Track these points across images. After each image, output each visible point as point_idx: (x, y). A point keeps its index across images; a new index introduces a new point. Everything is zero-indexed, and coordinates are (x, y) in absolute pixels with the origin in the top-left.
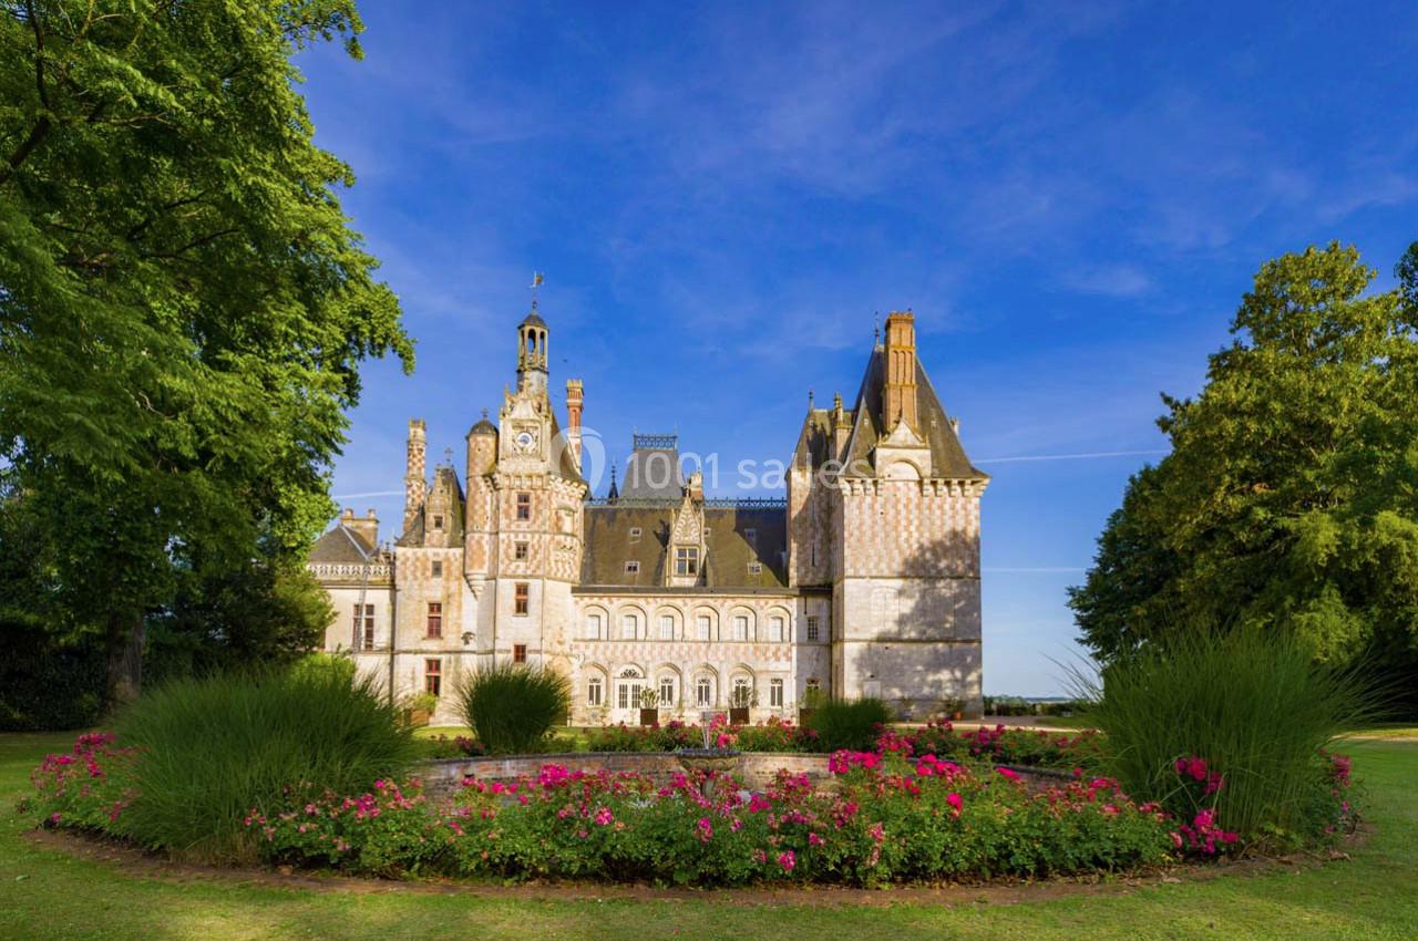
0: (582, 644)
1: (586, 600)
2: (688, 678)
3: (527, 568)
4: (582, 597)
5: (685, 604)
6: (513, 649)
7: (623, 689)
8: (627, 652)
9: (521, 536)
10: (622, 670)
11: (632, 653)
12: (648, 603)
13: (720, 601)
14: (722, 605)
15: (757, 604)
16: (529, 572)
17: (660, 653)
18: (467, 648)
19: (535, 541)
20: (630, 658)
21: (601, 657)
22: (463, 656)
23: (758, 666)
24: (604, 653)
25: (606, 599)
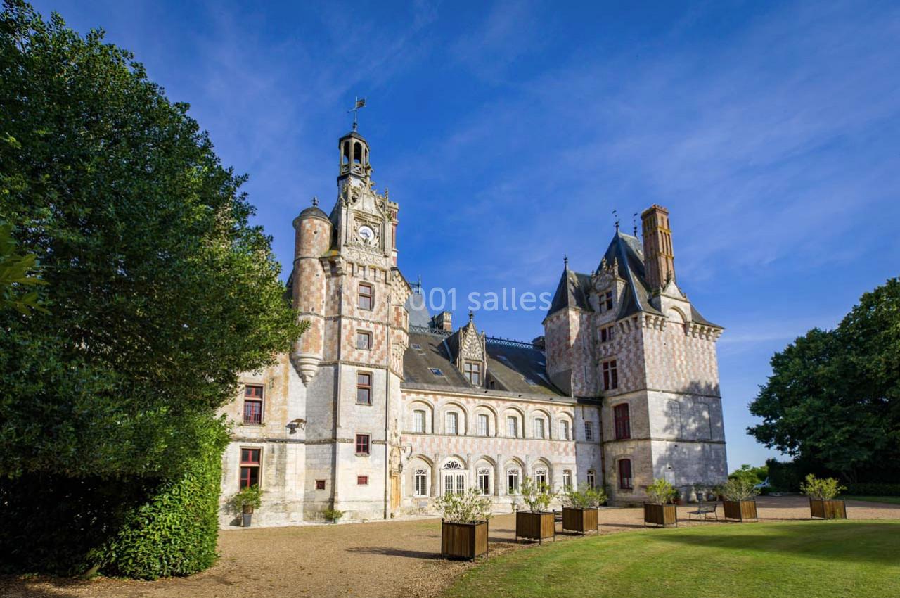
0: (410, 438)
1: (413, 396)
2: (501, 468)
3: (370, 357)
4: (409, 393)
5: (498, 406)
6: (355, 438)
7: (449, 479)
8: (451, 446)
9: (364, 324)
10: (446, 461)
11: (455, 446)
12: (468, 402)
13: (525, 405)
14: (526, 408)
15: (551, 409)
16: (372, 361)
17: (479, 447)
18: (293, 437)
19: (378, 332)
20: (454, 452)
21: (428, 450)
22: (289, 445)
23: (553, 459)
24: (430, 446)
25: (431, 396)
